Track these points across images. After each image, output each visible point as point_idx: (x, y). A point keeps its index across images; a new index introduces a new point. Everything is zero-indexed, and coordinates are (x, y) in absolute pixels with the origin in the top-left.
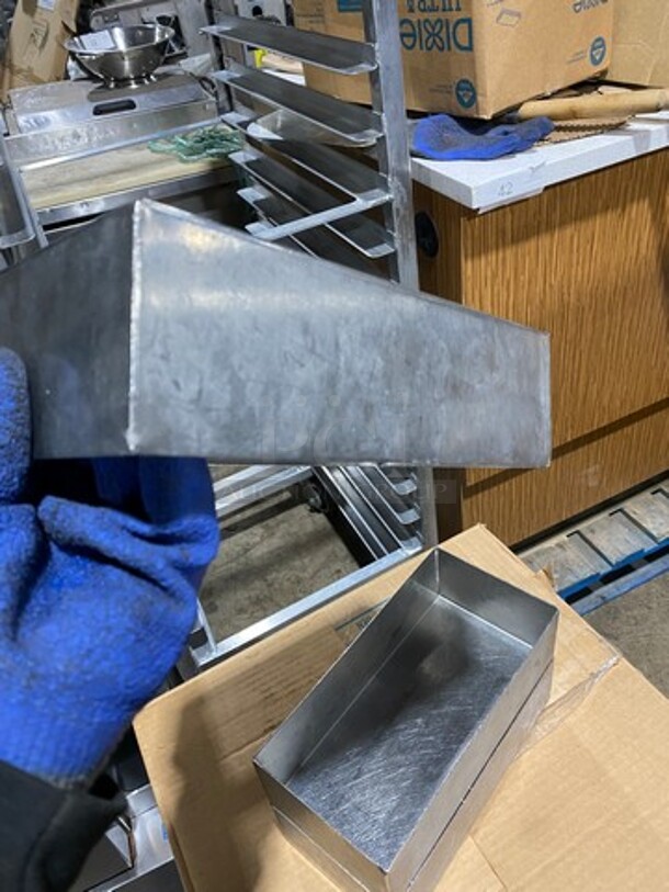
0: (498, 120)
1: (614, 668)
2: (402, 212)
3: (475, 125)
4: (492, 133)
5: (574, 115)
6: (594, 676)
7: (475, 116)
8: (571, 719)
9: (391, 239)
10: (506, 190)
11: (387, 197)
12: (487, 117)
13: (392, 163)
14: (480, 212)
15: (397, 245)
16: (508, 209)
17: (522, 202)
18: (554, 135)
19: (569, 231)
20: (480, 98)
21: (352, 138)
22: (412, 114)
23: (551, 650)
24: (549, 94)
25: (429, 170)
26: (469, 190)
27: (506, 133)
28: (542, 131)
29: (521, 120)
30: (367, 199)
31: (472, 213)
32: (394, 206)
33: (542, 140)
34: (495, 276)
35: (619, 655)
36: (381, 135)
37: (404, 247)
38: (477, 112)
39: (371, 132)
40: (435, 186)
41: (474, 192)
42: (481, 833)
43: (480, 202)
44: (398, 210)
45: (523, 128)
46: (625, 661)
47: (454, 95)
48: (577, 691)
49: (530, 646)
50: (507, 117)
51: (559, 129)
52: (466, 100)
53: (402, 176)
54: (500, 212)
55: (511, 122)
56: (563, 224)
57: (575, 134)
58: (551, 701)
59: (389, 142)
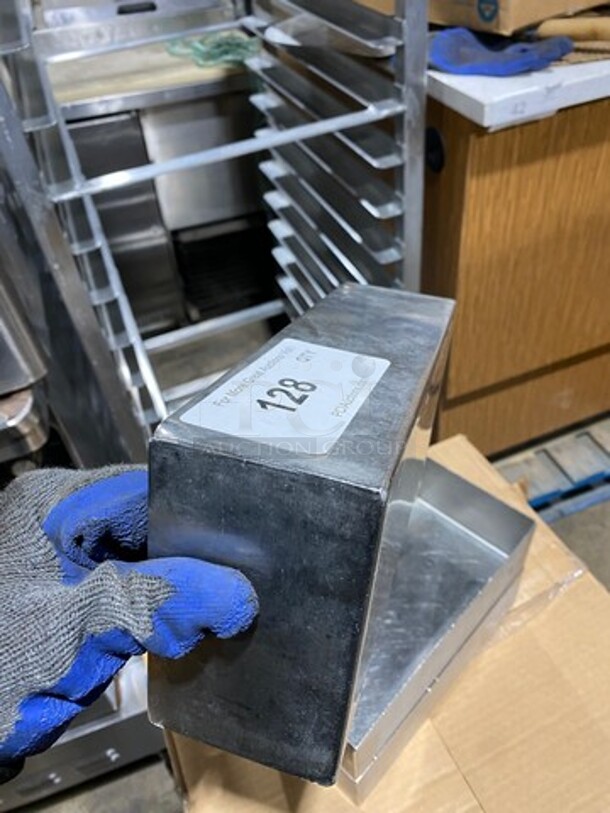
0: (517, 37)
1: (579, 581)
2: (414, 124)
3: (493, 41)
4: (511, 50)
5: (594, 36)
6: (558, 585)
7: (495, 31)
8: (532, 624)
9: (399, 151)
10: (519, 109)
11: (399, 108)
12: (507, 32)
13: (409, 73)
14: (491, 130)
15: (406, 156)
16: (517, 130)
17: (533, 123)
18: (572, 56)
19: (575, 156)
20: (501, 13)
21: (371, 44)
22: (433, 27)
23: (522, 560)
24: (570, 13)
25: (443, 85)
26: (480, 106)
27: (524, 51)
28: (560, 50)
29: (540, 39)
30: (380, 108)
31: (481, 131)
32: (407, 117)
33: (559, 59)
34: (497, 196)
35: (585, 568)
36: (400, 43)
37: (412, 160)
38: (498, 26)
39: (391, 39)
40: (448, 101)
41: (487, 109)
42: (439, 718)
43: (492, 120)
44: (410, 122)
45: (543, 46)
46: (590, 576)
47: (475, 8)
48: (541, 598)
49: (505, 555)
50: (525, 35)
51: (578, 50)
52: (487, 14)
53: (417, 88)
54: (509, 132)
55: (529, 40)
56: (569, 149)
57: (593, 56)
58: (516, 605)
59: (408, 51)
